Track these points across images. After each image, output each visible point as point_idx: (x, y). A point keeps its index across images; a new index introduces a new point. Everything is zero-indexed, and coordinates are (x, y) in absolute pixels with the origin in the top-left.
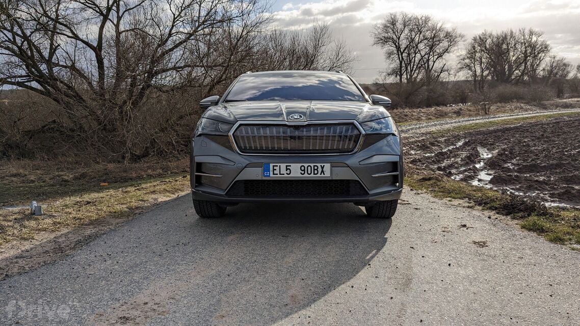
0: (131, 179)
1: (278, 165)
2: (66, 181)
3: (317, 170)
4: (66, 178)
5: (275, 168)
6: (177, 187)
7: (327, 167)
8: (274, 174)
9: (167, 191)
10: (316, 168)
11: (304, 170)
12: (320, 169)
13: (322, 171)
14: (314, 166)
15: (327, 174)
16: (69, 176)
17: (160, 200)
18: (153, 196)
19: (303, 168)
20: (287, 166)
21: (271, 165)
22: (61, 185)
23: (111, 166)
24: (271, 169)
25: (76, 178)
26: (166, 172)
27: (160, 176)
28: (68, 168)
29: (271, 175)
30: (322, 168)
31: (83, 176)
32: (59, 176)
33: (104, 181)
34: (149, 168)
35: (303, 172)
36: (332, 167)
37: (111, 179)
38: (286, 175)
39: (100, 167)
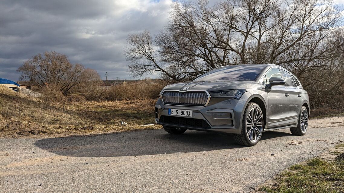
1: (174, 109)
3: (187, 113)
5: (172, 111)
7: (191, 112)
8: (172, 114)
10: (187, 112)
11: (182, 113)
12: (188, 113)
13: (189, 114)
14: (186, 111)
15: (191, 115)
19: (182, 112)
20: (176, 110)
21: (171, 109)
24: (171, 111)
29: (171, 114)
30: (189, 112)
35: (182, 114)
36: (193, 112)
38: (176, 115)
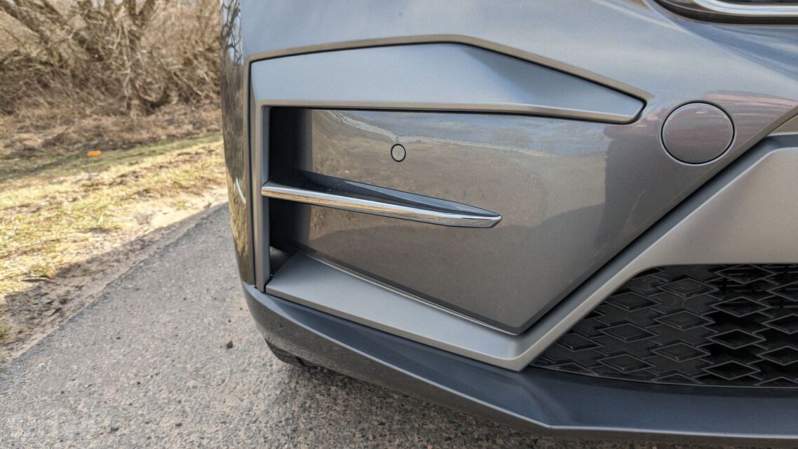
0: (140, 143)
2: (31, 149)
4: (29, 143)
6: (206, 174)
9: (181, 187)
16: (35, 140)
17: (159, 221)
18: (142, 207)
22: (22, 156)
23: (108, 122)
25: (47, 144)
26: (199, 128)
27: (188, 135)
28: (37, 127)
31: (60, 139)
32: (21, 141)
33: (95, 148)
34: (171, 122)
37: (107, 143)
39: (89, 123)
